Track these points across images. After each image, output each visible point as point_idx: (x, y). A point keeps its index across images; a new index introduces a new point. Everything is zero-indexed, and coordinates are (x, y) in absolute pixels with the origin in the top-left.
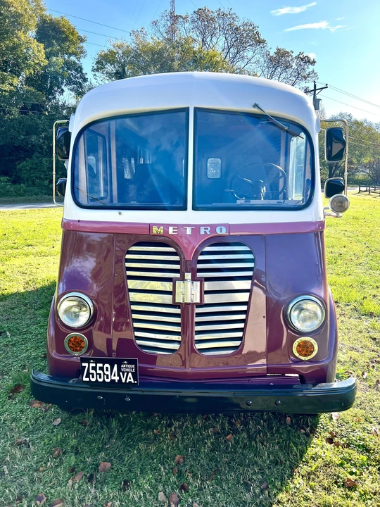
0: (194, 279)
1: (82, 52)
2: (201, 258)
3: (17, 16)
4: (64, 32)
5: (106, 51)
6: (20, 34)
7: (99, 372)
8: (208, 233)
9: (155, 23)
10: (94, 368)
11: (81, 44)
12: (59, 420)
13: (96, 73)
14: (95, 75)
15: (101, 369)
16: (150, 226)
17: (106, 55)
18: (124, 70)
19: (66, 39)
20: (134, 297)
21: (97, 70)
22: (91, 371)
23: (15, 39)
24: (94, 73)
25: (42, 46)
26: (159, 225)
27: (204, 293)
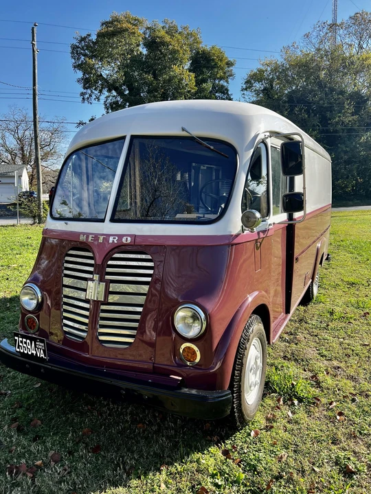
0: (101, 280)
1: (231, 75)
2: (110, 262)
3: (174, 52)
4: (213, 60)
5: (255, 71)
6: (175, 67)
7: (25, 345)
8: (116, 242)
9: (307, 36)
10: (22, 342)
11: (231, 68)
12: (40, 384)
13: (245, 92)
14: (243, 94)
15: (25, 343)
16: (78, 234)
17: (255, 75)
18: (272, 86)
19: (216, 66)
20: (66, 291)
21: (246, 89)
22: (21, 344)
23: (171, 73)
24: (242, 92)
25: (193, 75)
26: (84, 234)
27: (108, 293)
